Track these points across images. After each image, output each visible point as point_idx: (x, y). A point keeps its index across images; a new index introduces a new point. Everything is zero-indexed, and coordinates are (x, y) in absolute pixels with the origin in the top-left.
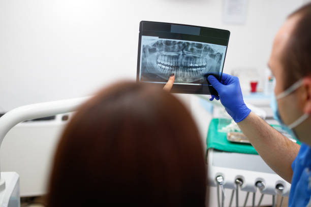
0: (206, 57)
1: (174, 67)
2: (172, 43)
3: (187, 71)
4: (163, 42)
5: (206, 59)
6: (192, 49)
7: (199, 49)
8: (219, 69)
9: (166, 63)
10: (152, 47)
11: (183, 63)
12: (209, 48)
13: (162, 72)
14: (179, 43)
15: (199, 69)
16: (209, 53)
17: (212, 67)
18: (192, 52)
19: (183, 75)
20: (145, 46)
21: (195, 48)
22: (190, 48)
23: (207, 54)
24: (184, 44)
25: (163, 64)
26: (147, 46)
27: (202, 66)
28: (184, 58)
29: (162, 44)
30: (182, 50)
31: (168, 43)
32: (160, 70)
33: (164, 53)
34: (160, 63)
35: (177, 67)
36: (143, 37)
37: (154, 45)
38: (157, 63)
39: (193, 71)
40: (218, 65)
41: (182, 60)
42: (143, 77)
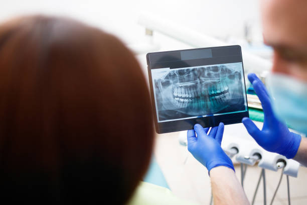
0: (226, 80)
1: (194, 98)
2: (185, 71)
4: (175, 72)
5: (226, 82)
6: (209, 74)
7: (215, 73)
8: (242, 89)
9: (184, 96)
10: (164, 81)
11: (203, 92)
12: (226, 69)
13: (181, 107)
14: (193, 70)
15: (223, 95)
16: (227, 75)
17: (234, 91)
18: (210, 77)
19: (206, 106)
20: (156, 81)
21: (211, 72)
22: (206, 73)
23: (225, 76)
24: (199, 71)
25: (181, 97)
26: (160, 80)
27: (225, 92)
28: (203, 86)
29: (175, 75)
30: (199, 78)
31: (181, 73)
32: (179, 105)
33: (179, 84)
34: (177, 97)
35: (197, 98)
36: (153, 71)
37: (167, 77)
38: (174, 97)
39: (216, 99)
40: (240, 86)
41: (201, 89)
42: (161, 117)
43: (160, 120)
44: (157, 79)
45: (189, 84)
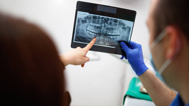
0: (120, 29)
1: (98, 34)
2: (97, 17)
3: (106, 38)
4: (91, 16)
5: (120, 30)
6: (111, 23)
7: (115, 23)
8: (128, 37)
9: (93, 31)
10: (84, 19)
11: (104, 32)
12: (122, 23)
13: (89, 37)
14: (102, 18)
15: (115, 37)
16: (122, 26)
17: (123, 36)
18: (111, 25)
19: (103, 40)
21: (112, 22)
22: (109, 22)
23: (120, 27)
24: (105, 19)
25: (91, 32)
26: (81, 18)
27: (117, 35)
28: (105, 28)
29: (91, 18)
30: (104, 23)
31: (94, 18)
32: (88, 35)
33: (92, 24)
34: (89, 31)
35: (99, 34)
36: (78, 12)
37: (86, 18)
38: (87, 30)
39: (110, 38)
40: (128, 35)
41: (103, 30)
42: (76, 39)
43: (75, 41)
44: (80, 17)
45: (98, 25)
